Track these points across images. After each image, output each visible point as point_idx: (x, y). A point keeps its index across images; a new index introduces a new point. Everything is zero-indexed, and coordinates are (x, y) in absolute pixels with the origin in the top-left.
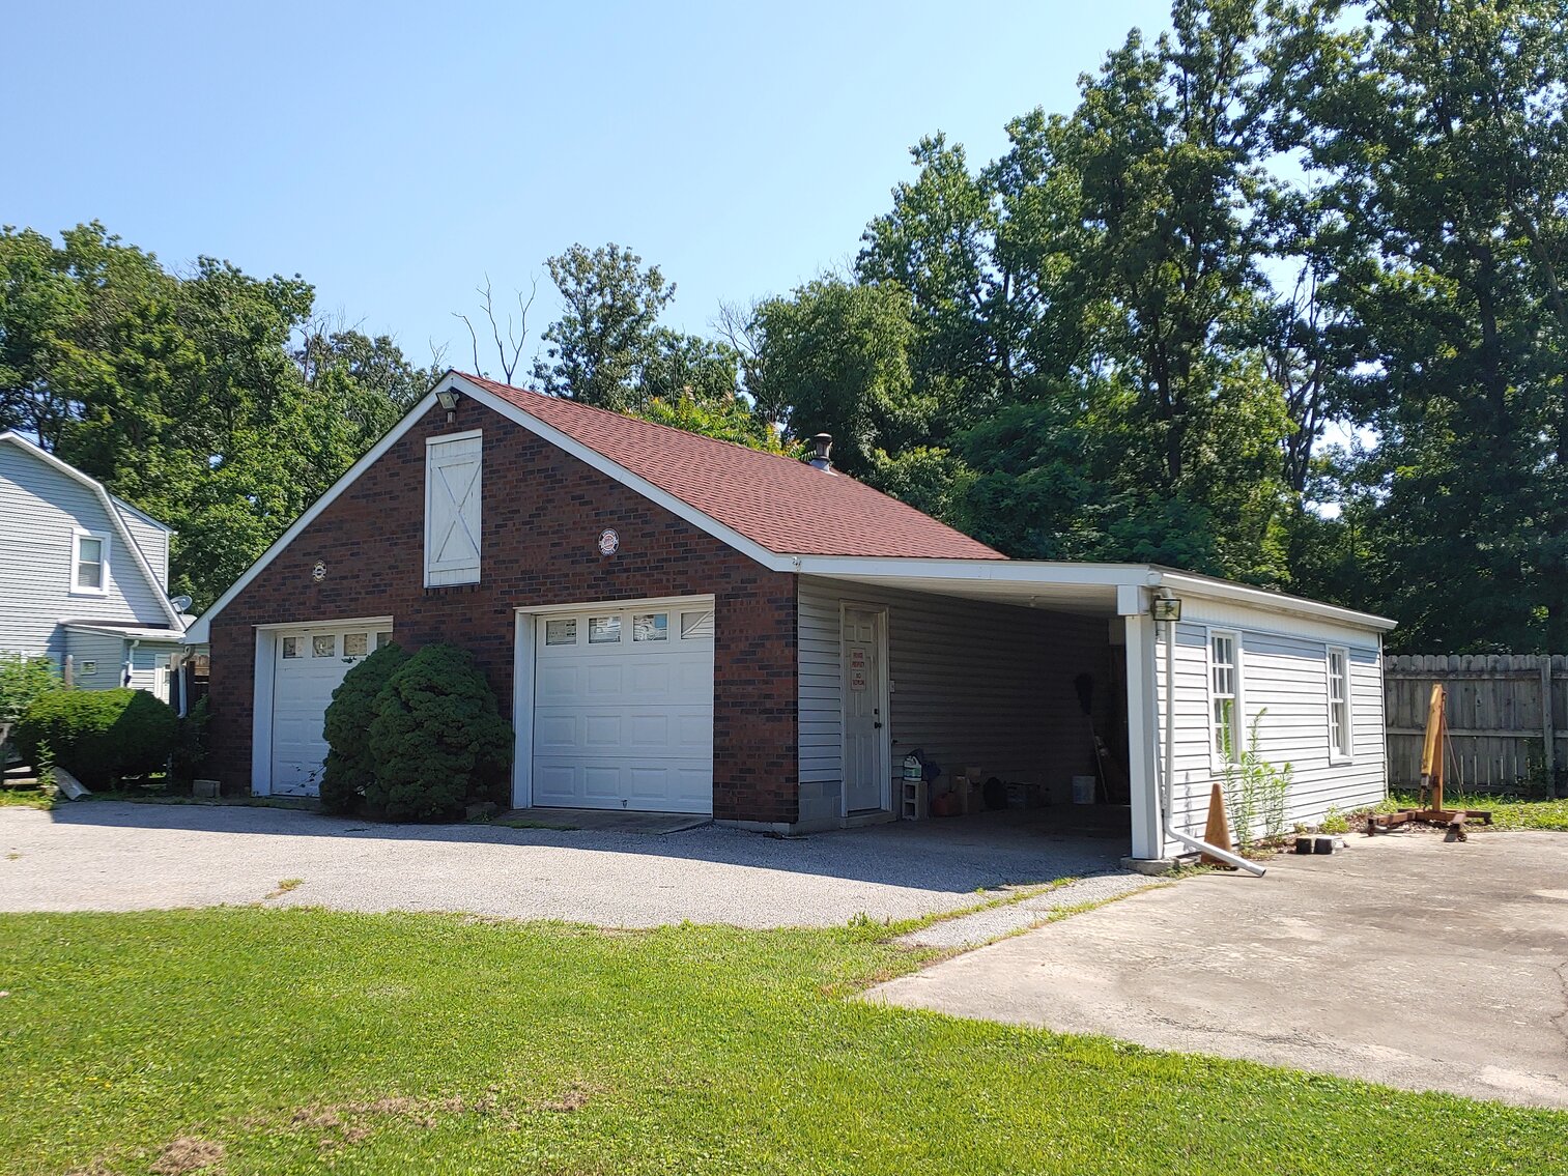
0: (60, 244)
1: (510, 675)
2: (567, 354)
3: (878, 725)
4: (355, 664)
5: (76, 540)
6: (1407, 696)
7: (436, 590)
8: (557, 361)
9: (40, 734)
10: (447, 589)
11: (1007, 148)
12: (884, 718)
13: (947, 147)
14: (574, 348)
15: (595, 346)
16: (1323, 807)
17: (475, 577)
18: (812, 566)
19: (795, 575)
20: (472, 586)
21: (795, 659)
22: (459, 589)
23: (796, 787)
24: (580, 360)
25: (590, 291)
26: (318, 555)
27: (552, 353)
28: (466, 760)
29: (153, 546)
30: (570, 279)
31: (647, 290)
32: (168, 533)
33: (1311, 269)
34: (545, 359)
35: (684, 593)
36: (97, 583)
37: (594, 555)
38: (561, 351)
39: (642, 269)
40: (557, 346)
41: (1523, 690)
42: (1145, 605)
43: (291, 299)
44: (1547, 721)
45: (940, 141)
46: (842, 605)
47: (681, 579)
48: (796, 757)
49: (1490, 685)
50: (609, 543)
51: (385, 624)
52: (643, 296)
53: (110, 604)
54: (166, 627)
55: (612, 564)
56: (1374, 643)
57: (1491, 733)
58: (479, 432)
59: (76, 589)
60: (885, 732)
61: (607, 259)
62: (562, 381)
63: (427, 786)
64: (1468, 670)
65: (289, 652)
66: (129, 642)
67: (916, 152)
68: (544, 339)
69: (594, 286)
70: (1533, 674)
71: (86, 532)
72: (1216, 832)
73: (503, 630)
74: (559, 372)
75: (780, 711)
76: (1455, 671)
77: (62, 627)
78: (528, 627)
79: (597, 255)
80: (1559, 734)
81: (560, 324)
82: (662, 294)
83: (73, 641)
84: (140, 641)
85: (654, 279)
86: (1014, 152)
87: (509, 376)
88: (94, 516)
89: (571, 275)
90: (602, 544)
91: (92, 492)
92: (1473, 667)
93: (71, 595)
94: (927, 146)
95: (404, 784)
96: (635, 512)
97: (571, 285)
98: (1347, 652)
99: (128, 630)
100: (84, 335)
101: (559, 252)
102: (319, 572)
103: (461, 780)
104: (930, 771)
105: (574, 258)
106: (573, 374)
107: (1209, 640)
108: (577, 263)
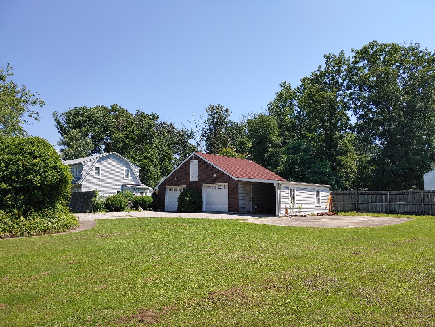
0: (110, 108)
1: (202, 193)
2: (209, 126)
3: (251, 200)
4: (181, 192)
5: (125, 170)
6: (337, 197)
7: (192, 182)
8: (207, 128)
9: (138, 202)
10: (193, 182)
11: (301, 84)
12: (252, 199)
13: (287, 83)
14: (210, 125)
15: (215, 125)
16: (312, 212)
17: (197, 180)
18: (240, 179)
19: (238, 181)
20: (197, 181)
21: (238, 191)
22: (195, 181)
23: (238, 208)
24: (212, 127)
25: (214, 114)
26: (175, 176)
27: (206, 126)
28: (197, 205)
29: (137, 170)
30: (210, 112)
31: (226, 113)
32: (139, 168)
33: (353, 114)
34: (204, 127)
35: (225, 183)
36: (128, 178)
37: (213, 177)
38: (208, 126)
39: (225, 109)
40: (207, 124)
41: (353, 196)
42: (277, 185)
43: (155, 117)
44: (356, 201)
45: (286, 82)
46: (245, 184)
47: (224, 181)
48: (238, 204)
49: (349, 195)
50: (215, 176)
51: (185, 186)
52: (225, 114)
53: (130, 181)
54: (139, 185)
55: (215, 179)
56: (328, 189)
57: (349, 203)
58: (198, 160)
59: (125, 179)
60: (252, 201)
61: (218, 107)
62: (208, 132)
63: (191, 208)
64: (346, 193)
65: (170, 190)
66: (134, 188)
67: (281, 85)
68: (204, 123)
69: (215, 113)
70: (354, 194)
71: (127, 169)
72: (287, 213)
73: (201, 187)
74: (208, 130)
75: (236, 198)
76: (344, 193)
77: (122, 185)
78: (204, 187)
79: (216, 106)
80: (358, 203)
81: (207, 120)
82: (229, 114)
83: (124, 188)
84: (136, 188)
85: (227, 111)
86: (302, 84)
87: (198, 132)
88: (128, 166)
89: (210, 111)
90: (214, 176)
91: (127, 161)
92: (347, 192)
93: (124, 180)
94: (283, 84)
95: (189, 208)
96: (218, 172)
97: (210, 113)
98: (320, 190)
99: (134, 186)
100: (118, 128)
101: (208, 106)
102: (175, 179)
103: (196, 207)
104: (258, 207)
105: (211, 107)
106: (211, 130)
107: (289, 189)
108: (212, 108)
